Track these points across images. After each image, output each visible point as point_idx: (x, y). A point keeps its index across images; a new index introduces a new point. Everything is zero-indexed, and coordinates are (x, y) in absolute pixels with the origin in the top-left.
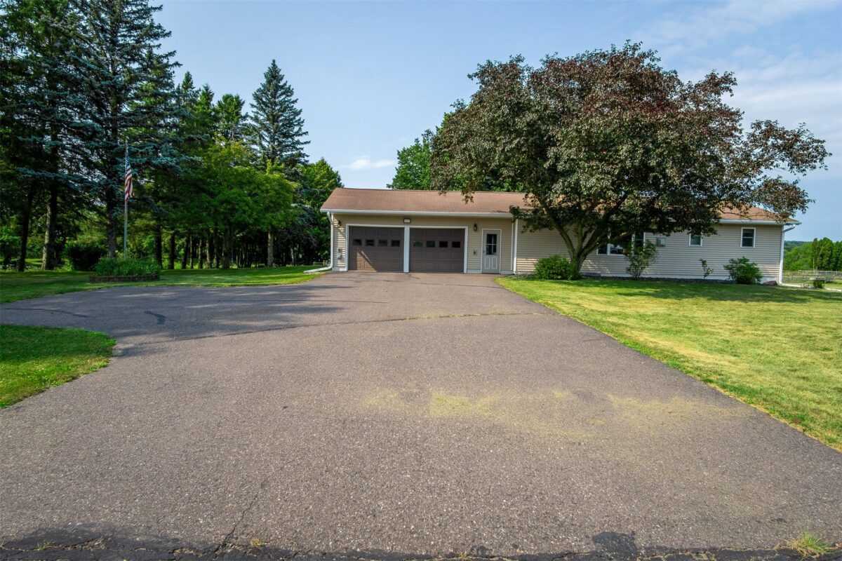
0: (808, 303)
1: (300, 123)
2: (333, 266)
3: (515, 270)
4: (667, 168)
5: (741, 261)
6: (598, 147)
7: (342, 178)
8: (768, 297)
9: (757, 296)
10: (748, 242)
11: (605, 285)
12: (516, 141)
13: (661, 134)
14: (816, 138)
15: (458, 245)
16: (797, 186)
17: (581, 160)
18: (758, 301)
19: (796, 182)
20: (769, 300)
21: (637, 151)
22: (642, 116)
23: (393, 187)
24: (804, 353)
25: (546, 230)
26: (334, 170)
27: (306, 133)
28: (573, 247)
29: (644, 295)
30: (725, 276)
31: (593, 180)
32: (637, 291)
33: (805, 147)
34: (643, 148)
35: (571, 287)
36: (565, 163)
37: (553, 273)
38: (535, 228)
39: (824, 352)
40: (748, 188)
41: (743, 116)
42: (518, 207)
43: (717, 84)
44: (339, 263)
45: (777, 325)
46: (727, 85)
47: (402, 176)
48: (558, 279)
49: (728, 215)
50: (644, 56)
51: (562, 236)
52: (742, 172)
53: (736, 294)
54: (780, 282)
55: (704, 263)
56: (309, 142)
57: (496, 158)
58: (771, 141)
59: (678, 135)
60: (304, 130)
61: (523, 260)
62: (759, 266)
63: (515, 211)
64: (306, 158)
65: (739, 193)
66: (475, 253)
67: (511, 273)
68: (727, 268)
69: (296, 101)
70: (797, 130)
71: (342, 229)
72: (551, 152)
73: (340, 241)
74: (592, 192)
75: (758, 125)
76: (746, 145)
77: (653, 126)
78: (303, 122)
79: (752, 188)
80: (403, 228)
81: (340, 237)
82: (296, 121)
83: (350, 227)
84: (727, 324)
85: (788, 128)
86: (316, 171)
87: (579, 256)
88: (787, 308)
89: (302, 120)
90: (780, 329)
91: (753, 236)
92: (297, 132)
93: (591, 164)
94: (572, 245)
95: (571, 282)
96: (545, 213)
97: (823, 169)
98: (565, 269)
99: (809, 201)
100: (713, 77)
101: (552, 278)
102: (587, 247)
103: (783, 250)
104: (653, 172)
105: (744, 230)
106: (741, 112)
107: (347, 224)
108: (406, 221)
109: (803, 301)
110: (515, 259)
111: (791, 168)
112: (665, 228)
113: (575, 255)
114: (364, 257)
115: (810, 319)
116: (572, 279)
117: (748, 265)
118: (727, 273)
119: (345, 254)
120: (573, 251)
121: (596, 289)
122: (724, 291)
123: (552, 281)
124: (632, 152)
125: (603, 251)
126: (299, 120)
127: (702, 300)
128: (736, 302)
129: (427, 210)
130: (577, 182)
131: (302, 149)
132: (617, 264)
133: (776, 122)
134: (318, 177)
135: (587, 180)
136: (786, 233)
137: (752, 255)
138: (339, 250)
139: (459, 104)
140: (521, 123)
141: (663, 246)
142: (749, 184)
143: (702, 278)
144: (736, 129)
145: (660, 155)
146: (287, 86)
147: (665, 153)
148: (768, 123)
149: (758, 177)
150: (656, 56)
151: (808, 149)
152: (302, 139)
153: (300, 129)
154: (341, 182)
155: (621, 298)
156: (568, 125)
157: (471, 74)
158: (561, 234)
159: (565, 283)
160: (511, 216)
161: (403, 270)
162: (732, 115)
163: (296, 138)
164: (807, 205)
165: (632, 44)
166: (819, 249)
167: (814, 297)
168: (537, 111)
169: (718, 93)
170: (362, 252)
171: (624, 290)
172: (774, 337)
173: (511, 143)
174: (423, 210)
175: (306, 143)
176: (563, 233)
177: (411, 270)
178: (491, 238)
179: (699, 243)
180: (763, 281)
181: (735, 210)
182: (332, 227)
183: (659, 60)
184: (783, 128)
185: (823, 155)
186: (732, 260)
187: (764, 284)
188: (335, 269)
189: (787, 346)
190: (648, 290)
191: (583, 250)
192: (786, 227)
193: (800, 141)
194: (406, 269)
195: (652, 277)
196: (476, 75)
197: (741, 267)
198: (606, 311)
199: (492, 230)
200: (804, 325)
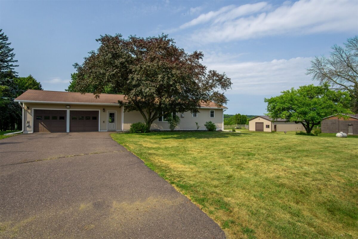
0: (228, 138)
1: (12, 55)
2: (24, 131)
3: (123, 129)
4: (177, 85)
5: (209, 122)
6: (150, 75)
7: (42, 85)
8: (217, 136)
9: (213, 136)
10: (212, 115)
11: (159, 134)
12: (115, 71)
13: (174, 72)
14: (228, 78)
15: (96, 118)
16: (224, 95)
17: (143, 80)
18: (213, 138)
19: (223, 93)
20: (217, 137)
21: (165, 78)
22: (167, 64)
23: (68, 91)
24: (221, 160)
25: (135, 111)
26: (38, 81)
27: (16, 61)
28: (146, 118)
29: (173, 138)
30: (205, 128)
31: (148, 89)
32: (170, 136)
33: (225, 81)
34: (168, 77)
35: (144, 136)
36: (136, 81)
37: (138, 130)
38: (130, 110)
39: (227, 159)
40: (209, 95)
41: (207, 68)
42: (122, 101)
43: (198, 56)
44: (28, 129)
45: (215, 148)
46: (201, 56)
47: (73, 86)
48: (140, 133)
49: (203, 105)
50: (169, 40)
51: (142, 114)
52: (206, 89)
53: (207, 136)
54: (223, 130)
55: (197, 124)
56: (18, 66)
57: (106, 78)
58: (215, 78)
59: (180, 72)
60: (14, 59)
61: (126, 124)
62: (216, 124)
63: (120, 102)
64: (16, 74)
65: (206, 96)
66: (104, 122)
67: (121, 130)
68: (205, 125)
69: (10, 44)
70: (222, 75)
71: (29, 111)
72: (130, 76)
73: (28, 118)
74: (147, 94)
75: (210, 72)
76: (207, 79)
77: (171, 68)
78: (14, 55)
79: (210, 95)
80: (66, 110)
81: (28, 115)
82: (10, 54)
83: (34, 110)
84: (198, 149)
85: (220, 74)
86: (26, 81)
87: (149, 122)
88: (222, 140)
89: (14, 54)
90: (216, 150)
91: (213, 113)
92: (10, 60)
93: (147, 82)
94: (146, 117)
95: (145, 134)
96: (133, 104)
97: (231, 89)
98: (143, 128)
99: (227, 100)
100: (196, 53)
101: (138, 133)
102: (152, 118)
103: (223, 118)
104: (172, 87)
105: (211, 111)
106: (206, 67)
107: (33, 109)
108: (67, 107)
109: (227, 137)
110: (123, 124)
111: (222, 88)
112: (182, 110)
113: (147, 122)
114: (43, 125)
115: (227, 144)
116: (146, 132)
117: (212, 124)
118: (205, 127)
119: (32, 124)
120: (146, 120)
121: (154, 136)
122: (202, 134)
123: (137, 133)
124: (163, 78)
125: (160, 120)
126: (13, 53)
127: (194, 139)
128: (205, 139)
129: (78, 102)
130: (141, 90)
131: (13, 69)
132: (165, 125)
133: (216, 71)
134: (27, 84)
135: (145, 89)
136: (224, 112)
137: (213, 120)
138: (28, 122)
139: (93, 52)
140: (117, 62)
141: (183, 117)
142: (209, 93)
143: (197, 129)
144: (204, 73)
145: (174, 80)
146: (4, 35)
147: (176, 79)
148: (214, 71)
149: (212, 91)
150: (174, 41)
151: (226, 82)
152: (14, 64)
153: (12, 58)
154: (41, 87)
155: (162, 140)
156: (137, 65)
157: (97, 39)
158: (141, 113)
159: (142, 134)
160: (119, 105)
161: (66, 132)
162: (203, 68)
163: (10, 64)
164: (227, 102)
165: (164, 35)
166: (237, 117)
167: (231, 135)
168: (125, 58)
169: (198, 59)
170: (42, 123)
171: (166, 136)
172: (213, 154)
173: (113, 71)
174: (76, 102)
175: (16, 66)
176: (142, 113)
177: (71, 131)
178: (112, 115)
179: (196, 116)
180: (217, 130)
181: (205, 103)
182: (23, 110)
183: (175, 43)
184: (218, 73)
185: (231, 84)
186: (207, 122)
187: (218, 131)
188: (26, 132)
189: (216, 157)
190: (175, 136)
191: (151, 120)
192: (224, 110)
193: (223, 78)
194: (68, 130)
195: (180, 130)
196: (100, 40)
197: (210, 125)
198: (152, 147)
199: (112, 111)
200: (225, 147)
